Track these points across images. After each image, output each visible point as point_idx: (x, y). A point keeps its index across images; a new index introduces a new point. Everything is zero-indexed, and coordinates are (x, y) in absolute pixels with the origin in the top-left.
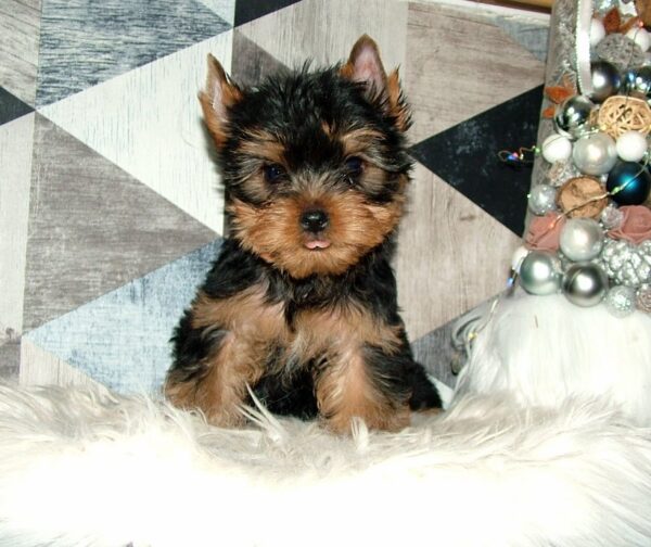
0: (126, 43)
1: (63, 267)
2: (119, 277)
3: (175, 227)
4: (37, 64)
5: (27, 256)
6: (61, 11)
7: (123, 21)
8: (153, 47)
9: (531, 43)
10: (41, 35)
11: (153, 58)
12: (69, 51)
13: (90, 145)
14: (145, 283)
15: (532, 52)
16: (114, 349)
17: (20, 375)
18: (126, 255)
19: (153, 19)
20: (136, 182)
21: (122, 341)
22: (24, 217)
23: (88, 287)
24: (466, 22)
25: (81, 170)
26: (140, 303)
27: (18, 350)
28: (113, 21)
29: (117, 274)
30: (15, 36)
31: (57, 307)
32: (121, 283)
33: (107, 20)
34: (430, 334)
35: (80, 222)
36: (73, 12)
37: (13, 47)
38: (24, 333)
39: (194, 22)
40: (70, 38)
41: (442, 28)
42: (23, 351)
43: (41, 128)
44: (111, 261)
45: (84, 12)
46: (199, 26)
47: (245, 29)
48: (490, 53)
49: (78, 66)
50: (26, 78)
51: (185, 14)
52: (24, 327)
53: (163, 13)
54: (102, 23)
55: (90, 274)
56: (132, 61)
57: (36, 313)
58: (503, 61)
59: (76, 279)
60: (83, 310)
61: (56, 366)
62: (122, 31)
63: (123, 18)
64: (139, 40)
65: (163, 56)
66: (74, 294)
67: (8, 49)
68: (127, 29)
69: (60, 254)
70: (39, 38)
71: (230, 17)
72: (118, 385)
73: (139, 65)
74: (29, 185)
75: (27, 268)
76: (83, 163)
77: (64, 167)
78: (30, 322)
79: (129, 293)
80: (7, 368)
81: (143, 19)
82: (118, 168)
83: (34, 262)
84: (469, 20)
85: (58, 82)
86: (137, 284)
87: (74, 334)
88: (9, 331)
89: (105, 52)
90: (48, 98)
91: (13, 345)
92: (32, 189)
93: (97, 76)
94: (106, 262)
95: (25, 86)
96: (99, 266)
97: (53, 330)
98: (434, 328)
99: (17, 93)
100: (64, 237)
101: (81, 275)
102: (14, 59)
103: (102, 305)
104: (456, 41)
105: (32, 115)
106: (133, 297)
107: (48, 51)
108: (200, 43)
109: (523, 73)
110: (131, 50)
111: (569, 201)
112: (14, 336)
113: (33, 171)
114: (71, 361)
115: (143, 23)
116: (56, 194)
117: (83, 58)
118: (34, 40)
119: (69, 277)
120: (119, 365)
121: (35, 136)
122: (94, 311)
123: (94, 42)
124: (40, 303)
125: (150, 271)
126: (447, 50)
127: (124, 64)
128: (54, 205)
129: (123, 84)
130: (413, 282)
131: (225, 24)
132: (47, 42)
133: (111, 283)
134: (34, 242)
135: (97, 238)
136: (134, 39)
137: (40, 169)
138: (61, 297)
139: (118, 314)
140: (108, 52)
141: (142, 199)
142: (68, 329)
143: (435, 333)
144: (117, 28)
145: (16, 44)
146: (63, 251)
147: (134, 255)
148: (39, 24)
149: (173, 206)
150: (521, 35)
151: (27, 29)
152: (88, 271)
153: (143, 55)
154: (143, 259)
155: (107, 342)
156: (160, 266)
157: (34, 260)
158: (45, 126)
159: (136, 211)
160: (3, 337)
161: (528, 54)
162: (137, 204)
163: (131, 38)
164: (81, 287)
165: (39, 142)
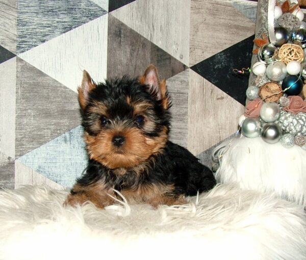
0: (58, 22)
1: (33, 128)
2: (58, 132)
4: (16, 33)
5: (16, 124)
6: (26, 8)
7: (56, 12)
8: (71, 24)
9: (250, 14)
10: (18, 20)
11: (71, 29)
12: (31, 27)
13: (43, 71)
14: (70, 133)
15: (250, 18)
16: (57, 165)
17: (15, 178)
18: (61, 121)
19: (70, 10)
20: (65, 87)
21: (61, 161)
22: (13, 106)
23: (45, 137)
24: (219, 6)
25: (39, 83)
26: (69, 143)
27: (14, 166)
28: (52, 12)
29: (57, 130)
30: (5, 21)
31: (31, 146)
32: (60, 134)
33: (48, 12)
34: (203, 153)
35: (39, 107)
36: (32, 8)
37: (4, 26)
38: (16, 159)
39: (89, 10)
40: (31, 21)
41: (207, 9)
42: (16, 167)
43: (20, 64)
44: (55, 124)
45: (37, 8)
46: (92, 12)
47: (114, 13)
48: (230, 20)
49: (36, 34)
50: (11, 41)
51: (85, 7)
52: (16, 156)
53: (74, 7)
54: (46, 13)
55: (45, 131)
56: (61, 30)
57: (21, 149)
58: (236, 23)
59: (39, 133)
60: (43, 147)
61: (31, 173)
62: (56, 16)
63: (56, 10)
64: (64, 20)
65: (75, 27)
66: (38, 140)
67: (2, 27)
68: (58, 16)
69: (32, 122)
70: (16, 21)
71: (106, 8)
72: (60, 181)
73: (64, 32)
74: (15, 91)
75: (16, 129)
76: (40, 79)
77: (31, 82)
78: (19, 154)
79: (63, 139)
80: (9, 175)
81: (65, 10)
82: (56, 81)
83: (19, 126)
84: (221, 4)
85: (26, 42)
86: (67, 134)
87: (39, 158)
88: (9, 158)
89: (48, 27)
90: (22, 50)
91: (11, 164)
92: (17, 92)
93: (45, 38)
94: (52, 125)
95: (11, 44)
96: (49, 127)
97: (29, 157)
98: (205, 150)
99: (7, 48)
100: (32, 114)
101: (41, 131)
102: (5, 32)
103: (51, 145)
104: (214, 15)
105: (15, 58)
106: (65, 141)
107: (21, 27)
108: (93, 21)
109: (246, 29)
110: (60, 26)
111: (264, 94)
112: (11, 160)
113: (17, 84)
114: (38, 171)
115: (66, 12)
116: (28, 95)
117: (37, 30)
118: (14, 22)
119: (35, 133)
120: (60, 172)
121: (17, 68)
122: (48, 148)
123: (43, 22)
124: (23, 145)
125: (72, 128)
126: (210, 19)
127: (57, 32)
128: (27, 99)
129: (57, 42)
130: (195, 129)
131: (104, 11)
132: (20, 23)
133: (55, 134)
134: (19, 117)
135: (47, 114)
136: (61, 20)
137: (20, 83)
138: (32, 141)
139: (59, 149)
140: (50, 27)
141: (68, 95)
142: (36, 156)
143: (206, 152)
144: (54, 15)
145: (6, 25)
146: (32, 121)
147: (65, 121)
148: (16, 15)
150: (245, 11)
151: (11, 17)
152: (44, 129)
153: (66, 28)
154: (69, 123)
155: (54, 161)
156: (77, 126)
157: (19, 125)
158: (22, 63)
159: (65, 101)
160: (7, 161)
161: (249, 20)
162: (66, 98)
163: (60, 20)
164: (41, 136)
165: (19, 70)
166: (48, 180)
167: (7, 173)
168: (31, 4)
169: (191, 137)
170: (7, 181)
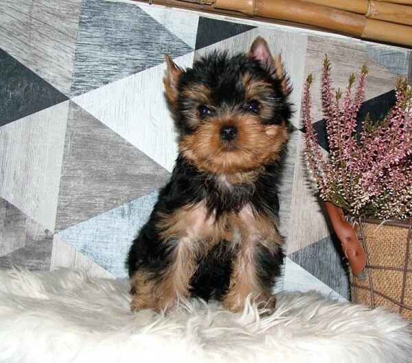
0: (127, 59)
1: (81, 194)
3: (152, 173)
4: (72, 70)
5: (60, 187)
6: (89, 39)
7: (126, 46)
8: (143, 62)
9: (388, 62)
10: (76, 54)
11: (143, 68)
12: (92, 63)
13: (101, 121)
14: (130, 206)
15: (389, 68)
16: (109, 246)
17: (52, 258)
18: (120, 189)
19: (145, 45)
20: (129, 145)
21: (114, 241)
22: (60, 165)
23: (96, 207)
24: (345, 49)
25: (96, 136)
26: (127, 218)
27: (52, 242)
28: (121, 45)
29: (114, 200)
30: (60, 54)
31: (77, 218)
32: (116, 205)
33: (116, 45)
34: (310, 246)
35: (92, 167)
36: (96, 39)
37: (58, 60)
38: (55, 233)
39: (170, 47)
40: (93, 56)
41: (329, 52)
42: (54, 243)
43: (73, 110)
44: (110, 192)
45: (103, 40)
46: (173, 49)
47: (202, 51)
49: (97, 72)
50: (65, 79)
51: (164, 42)
52: (56, 229)
53: (151, 41)
54: (113, 46)
55: (97, 199)
56: (130, 70)
57: (63, 221)
59: (89, 202)
60: (92, 221)
61: (73, 253)
62: (125, 52)
63: (126, 44)
64: (135, 57)
65: (149, 67)
66: (88, 211)
67: (56, 61)
68: (128, 51)
69: (80, 186)
70: (74, 55)
71: (193, 44)
72: (110, 267)
73: (134, 73)
74: (63, 143)
75: (59, 194)
76: (96, 132)
77: (85, 134)
78: (59, 226)
79: (120, 212)
80: (44, 253)
81: (139, 45)
82: (118, 135)
83: (64, 191)
84: (348, 47)
85: (84, 82)
86: (126, 206)
87: (85, 235)
88: (47, 231)
89: (114, 65)
90: (78, 91)
91: (49, 239)
92: (65, 146)
93: (108, 79)
94: (108, 192)
95: (64, 84)
96: (103, 194)
97: (73, 231)
98: (313, 242)
99: (58, 88)
100: (83, 176)
101: (92, 200)
102: (58, 67)
103: (103, 218)
104: (338, 60)
105: (68, 101)
106: (123, 215)
107: (79, 63)
109: (383, 82)
110: (130, 64)
112: (49, 235)
113: (66, 136)
114: (83, 251)
115: (138, 47)
116: (79, 150)
117: (100, 68)
118: (71, 56)
119: (84, 201)
120: (112, 255)
121: (69, 114)
122: (99, 222)
123: (108, 58)
124: (66, 215)
125: (133, 199)
127: (125, 71)
128: (79, 156)
129: (123, 84)
130: (301, 213)
131: (190, 48)
132: (79, 57)
133: (109, 205)
134: (65, 178)
135: (103, 178)
136: (132, 57)
137: (70, 135)
138: (79, 212)
139: (113, 224)
140: (116, 64)
141: (131, 155)
142: (82, 232)
143: (313, 245)
144: (122, 50)
145: (60, 59)
146: (81, 185)
147: (125, 189)
148: (75, 47)
149: (150, 160)
150: (382, 57)
151: (68, 49)
152: (97, 197)
153: (136, 67)
154: (130, 191)
155: (105, 240)
156: (140, 196)
157: (64, 189)
158: (75, 108)
159: (128, 162)
160: (43, 234)
161: (386, 70)
162: (128, 158)
163: (130, 56)
164: (91, 206)
165: (71, 118)
166: (94, 264)
167: (42, 250)
168: (94, 35)
169: (294, 222)
170: (40, 261)
